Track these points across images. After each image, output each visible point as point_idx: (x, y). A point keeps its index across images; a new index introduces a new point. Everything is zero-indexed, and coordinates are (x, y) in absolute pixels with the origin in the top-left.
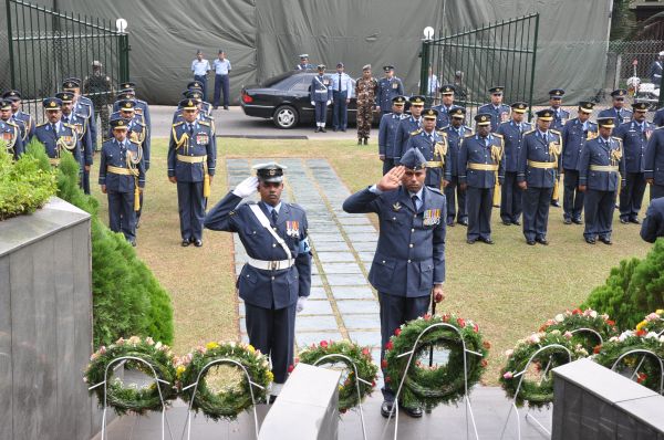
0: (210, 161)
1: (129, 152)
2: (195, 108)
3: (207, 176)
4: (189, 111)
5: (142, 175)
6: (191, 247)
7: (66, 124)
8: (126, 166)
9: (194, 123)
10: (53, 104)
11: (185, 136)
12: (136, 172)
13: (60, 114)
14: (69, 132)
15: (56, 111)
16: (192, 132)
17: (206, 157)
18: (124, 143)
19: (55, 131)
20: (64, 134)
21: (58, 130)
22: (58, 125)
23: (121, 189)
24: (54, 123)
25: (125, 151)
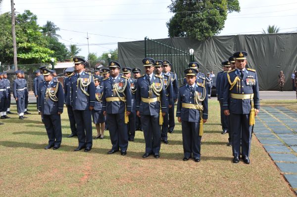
0: (256, 99)
1: (196, 92)
2: (244, 58)
3: (253, 109)
4: (240, 61)
5: (205, 110)
6: (241, 164)
7: (156, 75)
8: (194, 103)
9: (243, 70)
10: (148, 62)
11: (237, 78)
12: (201, 107)
13: (152, 69)
14: (158, 80)
15: (149, 67)
16: (242, 76)
17: (253, 95)
18: (193, 86)
19: (149, 80)
20: (155, 81)
21: (151, 79)
22: (151, 76)
23: (190, 120)
24: (149, 75)
25: (194, 92)
